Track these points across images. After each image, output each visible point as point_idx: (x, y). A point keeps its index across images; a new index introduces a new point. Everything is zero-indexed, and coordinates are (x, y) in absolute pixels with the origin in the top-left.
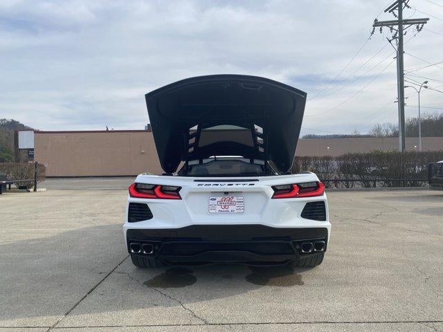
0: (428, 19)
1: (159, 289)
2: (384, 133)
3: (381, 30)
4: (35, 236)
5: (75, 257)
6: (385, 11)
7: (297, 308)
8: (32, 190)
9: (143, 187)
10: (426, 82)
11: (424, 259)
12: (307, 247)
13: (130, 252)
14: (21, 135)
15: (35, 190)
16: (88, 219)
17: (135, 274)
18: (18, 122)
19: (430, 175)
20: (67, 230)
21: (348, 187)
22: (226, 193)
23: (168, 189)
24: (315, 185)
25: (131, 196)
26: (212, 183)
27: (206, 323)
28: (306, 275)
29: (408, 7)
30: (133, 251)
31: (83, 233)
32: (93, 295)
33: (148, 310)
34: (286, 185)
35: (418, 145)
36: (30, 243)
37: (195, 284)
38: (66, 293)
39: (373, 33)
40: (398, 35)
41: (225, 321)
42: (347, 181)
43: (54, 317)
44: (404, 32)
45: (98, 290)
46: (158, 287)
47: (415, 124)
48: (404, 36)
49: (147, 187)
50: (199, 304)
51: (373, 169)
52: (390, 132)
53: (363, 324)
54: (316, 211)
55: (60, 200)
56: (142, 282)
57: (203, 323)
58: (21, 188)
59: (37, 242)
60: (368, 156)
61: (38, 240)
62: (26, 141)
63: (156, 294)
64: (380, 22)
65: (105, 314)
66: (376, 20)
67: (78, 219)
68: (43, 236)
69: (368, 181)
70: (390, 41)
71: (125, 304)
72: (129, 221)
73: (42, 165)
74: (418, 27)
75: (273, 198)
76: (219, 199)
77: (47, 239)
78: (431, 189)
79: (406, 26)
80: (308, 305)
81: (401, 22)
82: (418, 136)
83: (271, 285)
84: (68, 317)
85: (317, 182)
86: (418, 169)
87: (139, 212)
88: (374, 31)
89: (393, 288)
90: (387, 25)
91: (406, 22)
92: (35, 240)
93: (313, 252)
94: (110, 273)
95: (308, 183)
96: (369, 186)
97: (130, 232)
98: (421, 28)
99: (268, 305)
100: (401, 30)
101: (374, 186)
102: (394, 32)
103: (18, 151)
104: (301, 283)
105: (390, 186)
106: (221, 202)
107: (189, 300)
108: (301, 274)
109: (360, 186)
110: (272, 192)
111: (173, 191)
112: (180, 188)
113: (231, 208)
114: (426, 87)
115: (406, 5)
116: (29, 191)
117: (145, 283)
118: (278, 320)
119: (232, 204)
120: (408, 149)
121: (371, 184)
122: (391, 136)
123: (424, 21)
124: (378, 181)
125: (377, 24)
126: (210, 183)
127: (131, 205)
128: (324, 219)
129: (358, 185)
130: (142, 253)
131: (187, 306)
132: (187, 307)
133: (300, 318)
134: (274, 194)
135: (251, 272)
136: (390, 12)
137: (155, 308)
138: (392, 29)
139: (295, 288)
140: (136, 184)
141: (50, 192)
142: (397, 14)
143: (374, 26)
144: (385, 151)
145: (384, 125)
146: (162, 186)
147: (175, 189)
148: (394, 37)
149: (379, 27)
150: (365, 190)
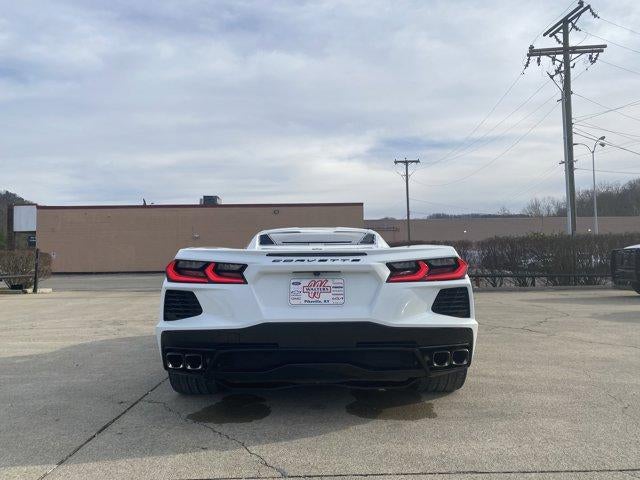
0: (605, 46)
1: (211, 425)
2: (544, 213)
3: (539, 61)
4: (26, 352)
5: (84, 380)
6: (544, 35)
7: (428, 451)
8: (30, 290)
9: (188, 266)
10: (603, 138)
11: (618, 381)
12: (441, 359)
13: (166, 367)
14: (18, 211)
15: (35, 291)
16: (110, 328)
17: (174, 404)
18: (14, 195)
19: (614, 267)
20: (76, 343)
21: (494, 285)
22: (317, 273)
23: (226, 268)
24: (453, 262)
25: (170, 280)
26: (295, 259)
27: (284, 475)
28: (439, 404)
29: (577, 29)
30: (170, 366)
31: (102, 347)
32: (106, 435)
33: (191, 456)
34: (410, 262)
35: (592, 227)
36: (17, 361)
37: (268, 418)
38: (62, 432)
39: (527, 66)
40: (563, 69)
41: (314, 472)
42: (493, 277)
43: (39, 467)
44: (571, 64)
45: (114, 426)
46: (210, 421)
47: (587, 198)
48: (571, 70)
49: (194, 266)
50: (273, 446)
51: (530, 261)
52: (553, 210)
53: (533, 475)
54: (455, 302)
55: (70, 304)
56: (184, 415)
57: (279, 474)
58: (13, 287)
59: (27, 360)
60: (523, 241)
61: (31, 356)
62: (24, 221)
63: (205, 432)
64: (537, 50)
65: (122, 463)
66: (531, 47)
67: (94, 329)
68: (39, 351)
69: (523, 277)
70: (552, 77)
71: (155, 448)
72: (166, 318)
73: (47, 255)
74: (591, 57)
75: (388, 281)
76: (305, 282)
77: (44, 356)
78: (615, 288)
79: (574, 56)
80: (444, 447)
81: (567, 50)
82: (593, 215)
83: (386, 417)
84: (63, 467)
85: (456, 259)
86: (595, 261)
87: (180, 305)
88: (528, 62)
89: (575, 422)
90: (548, 55)
91: (574, 50)
92: (26, 357)
93: (451, 366)
94: (136, 403)
95: (442, 259)
96: (525, 284)
97: (166, 335)
98: (596, 59)
99: (381, 448)
100: (567, 61)
101: (533, 284)
102: (558, 63)
103: (12, 235)
104: (432, 415)
105: (555, 284)
106: (308, 289)
107: (258, 441)
108: (432, 402)
109: (513, 285)
110: (387, 272)
111: (233, 271)
112: (244, 266)
113: (324, 296)
114: (603, 145)
115: (574, 26)
116: (26, 293)
117: (189, 417)
118: (398, 469)
119: (325, 290)
120: (580, 231)
121: (529, 281)
122: (554, 215)
123: (600, 49)
124: (539, 277)
125: (533, 52)
126: (291, 258)
127: (170, 293)
128: (467, 315)
129: (509, 283)
130: (185, 369)
131: (254, 449)
132: (254, 452)
133: (433, 466)
134: (391, 276)
135: (355, 400)
136: (551, 36)
137: (203, 453)
138: (554, 59)
139: (423, 423)
140: (178, 261)
141: (56, 294)
142: (561, 39)
143: (528, 55)
144: (548, 233)
145: (544, 200)
146: (217, 264)
147: (238, 267)
148: (558, 71)
149: (536, 58)
150: (520, 291)
